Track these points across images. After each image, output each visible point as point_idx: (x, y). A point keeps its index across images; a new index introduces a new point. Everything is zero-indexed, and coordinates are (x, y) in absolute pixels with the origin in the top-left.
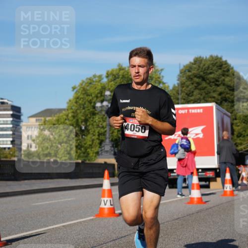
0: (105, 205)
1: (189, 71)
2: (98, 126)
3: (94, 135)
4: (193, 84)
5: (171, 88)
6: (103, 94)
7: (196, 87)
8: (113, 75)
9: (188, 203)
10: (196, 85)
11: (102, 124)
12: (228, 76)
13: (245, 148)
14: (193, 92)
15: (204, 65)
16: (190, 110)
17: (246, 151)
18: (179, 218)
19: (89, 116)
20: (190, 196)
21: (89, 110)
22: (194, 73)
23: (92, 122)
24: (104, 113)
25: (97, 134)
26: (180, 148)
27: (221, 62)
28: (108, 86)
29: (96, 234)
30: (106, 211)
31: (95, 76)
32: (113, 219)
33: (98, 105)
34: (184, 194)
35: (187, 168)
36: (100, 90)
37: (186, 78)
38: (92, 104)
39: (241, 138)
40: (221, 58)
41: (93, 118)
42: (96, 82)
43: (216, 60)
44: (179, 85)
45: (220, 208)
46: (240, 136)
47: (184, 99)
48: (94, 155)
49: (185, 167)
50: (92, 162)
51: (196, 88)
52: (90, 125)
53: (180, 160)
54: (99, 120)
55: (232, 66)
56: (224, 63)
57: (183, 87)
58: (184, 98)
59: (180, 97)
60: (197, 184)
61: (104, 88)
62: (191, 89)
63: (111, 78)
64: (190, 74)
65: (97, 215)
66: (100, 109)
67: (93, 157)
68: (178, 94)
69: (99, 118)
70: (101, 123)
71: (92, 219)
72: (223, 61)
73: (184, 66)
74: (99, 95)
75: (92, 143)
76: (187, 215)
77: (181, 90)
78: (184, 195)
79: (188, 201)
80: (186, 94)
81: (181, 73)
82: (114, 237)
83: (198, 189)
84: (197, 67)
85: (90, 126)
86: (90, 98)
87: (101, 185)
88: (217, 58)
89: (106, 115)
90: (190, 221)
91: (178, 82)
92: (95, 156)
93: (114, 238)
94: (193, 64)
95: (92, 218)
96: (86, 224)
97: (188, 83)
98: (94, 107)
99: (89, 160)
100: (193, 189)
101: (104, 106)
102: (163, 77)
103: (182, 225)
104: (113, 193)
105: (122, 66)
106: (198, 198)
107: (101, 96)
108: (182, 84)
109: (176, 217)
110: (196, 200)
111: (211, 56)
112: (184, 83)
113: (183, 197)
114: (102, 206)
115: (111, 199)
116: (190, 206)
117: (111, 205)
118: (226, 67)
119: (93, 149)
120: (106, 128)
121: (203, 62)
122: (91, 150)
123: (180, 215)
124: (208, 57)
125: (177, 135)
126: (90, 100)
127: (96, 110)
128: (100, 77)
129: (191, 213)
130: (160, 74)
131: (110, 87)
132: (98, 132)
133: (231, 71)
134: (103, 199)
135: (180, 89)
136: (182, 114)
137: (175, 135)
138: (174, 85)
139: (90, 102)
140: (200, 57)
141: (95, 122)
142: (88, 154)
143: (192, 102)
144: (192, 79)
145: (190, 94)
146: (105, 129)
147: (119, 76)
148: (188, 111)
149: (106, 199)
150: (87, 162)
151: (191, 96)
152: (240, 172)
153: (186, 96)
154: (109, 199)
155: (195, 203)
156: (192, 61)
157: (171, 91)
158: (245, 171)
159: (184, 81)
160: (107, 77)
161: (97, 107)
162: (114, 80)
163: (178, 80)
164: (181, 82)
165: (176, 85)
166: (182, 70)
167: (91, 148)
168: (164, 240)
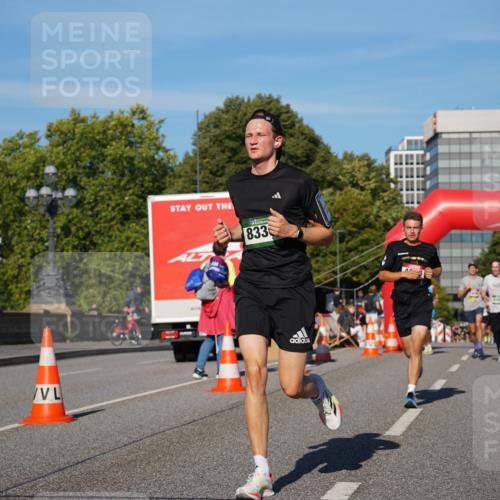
0: (44, 398)
1: (216, 126)
2: (31, 238)
3: (23, 257)
4: (223, 151)
5: (180, 159)
6: (41, 173)
7: (230, 157)
8: (62, 133)
9: (214, 390)
10: (229, 154)
11: (39, 234)
12: (292, 136)
13: (326, 279)
14: (223, 168)
15: (245, 115)
16: (218, 205)
17: (327, 285)
18: (194, 421)
19: (12, 217)
20: (217, 377)
21: (11, 204)
22: (226, 131)
23: (18, 230)
24: (42, 210)
25: (29, 254)
26: (205, 278)
27: (277, 109)
28: (51, 156)
29: (25, 459)
30: (46, 412)
31: (21, 136)
32: (61, 427)
33: (31, 193)
34: (206, 372)
35: (216, 319)
36: (34, 164)
37: (211, 140)
38: (18, 193)
39: (319, 258)
40: (278, 101)
41: (21, 221)
42: (25, 147)
43: (269, 103)
44: (195, 154)
45: (275, 399)
46: (318, 255)
47: (207, 183)
48: (23, 296)
49: (215, 317)
50: (19, 311)
51: (230, 160)
52: (13, 235)
53: (205, 302)
54: (33, 225)
55: (299, 116)
56: (284, 110)
57: (205, 158)
58: (206, 180)
59: (198, 177)
60: (231, 352)
61: (42, 161)
62: (219, 161)
63: (56, 138)
64: (218, 132)
65: (27, 421)
66: (35, 202)
67: (21, 302)
68: (196, 172)
69: (32, 221)
70: (38, 231)
71: (17, 428)
72: (282, 107)
73: (206, 117)
74: (32, 174)
75: (19, 274)
76: (211, 415)
77: (201, 165)
78: (206, 375)
79: (214, 385)
80: (211, 172)
81: (200, 129)
82: (62, 462)
83: (232, 362)
84: (231, 117)
85: (15, 238)
86: (14, 180)
87: (36, 359)
88: (271, 100)
89: (47, 215)
90: (216, 427)
91: (195, 147)
92: (25, 300)
93: (62, 466)
94: (223, 111)
95: (16, 425)
96: (5, 438)
97: (215, 149)
98: (22, 199)
99: (12, 308)
100: (224, 362)
101: (42, 196)
102: (163, 136)
103: (201, 434)
104: (61, 375)
105: (79, 115)
106: (233, 380)
107: (37, 176)
108: (203, 153)
109: (187, 419)
110: (228, 383)
111: (259, 97)
112: (206, 150)
113: (205, 378)
114: (39, 400)
115: (56, 386)
116: (218, 395)
117: (56, 398)
118: (289, 118)
119: (19, 285)
120: (47, 241)
121: (243, 108)
122: (17, 287)
123: (197, 414)
124: (253, 98)
125: (193, 255)
126: (15, 185)
127: (26, 205)
128: (33, 136)
129: (219, 409)
130: (157, 130)
131: (54, 158)
132: (32, 251)
133: (297, 125)
134: (39, 387)
135: (198, 161)
136: (202, 211)
137: (189, 254)
138: (187, 153)
139: (14, 189)
140: (237, 98)
141: (26, 228)
142: (11, 295)
143: (222, 188)
144: (221, 141)
145: (218, 171)
146: (47, 244)
147: (74, 134)
148: (214, 207)
149: (45, 387)
150: (9, 310)
151: (220, 176)
152: (316, 326)
153: (211, 176)
154: (52, 387)
155: (228, 389)
156: (222, 106)
157: (180, 164)
158: (324, 325)
159: (207, 146)
160: (49, 136)
161: (29, 198)
162: (65, 142)
163: (194, 144)
164: (200, 148)
165: (191, 154)
166: (202, 123)
167: (17, 282)
168: (164, 466)
